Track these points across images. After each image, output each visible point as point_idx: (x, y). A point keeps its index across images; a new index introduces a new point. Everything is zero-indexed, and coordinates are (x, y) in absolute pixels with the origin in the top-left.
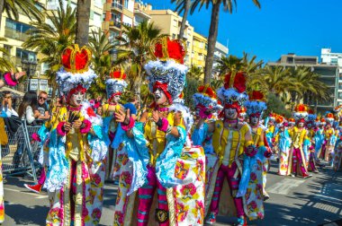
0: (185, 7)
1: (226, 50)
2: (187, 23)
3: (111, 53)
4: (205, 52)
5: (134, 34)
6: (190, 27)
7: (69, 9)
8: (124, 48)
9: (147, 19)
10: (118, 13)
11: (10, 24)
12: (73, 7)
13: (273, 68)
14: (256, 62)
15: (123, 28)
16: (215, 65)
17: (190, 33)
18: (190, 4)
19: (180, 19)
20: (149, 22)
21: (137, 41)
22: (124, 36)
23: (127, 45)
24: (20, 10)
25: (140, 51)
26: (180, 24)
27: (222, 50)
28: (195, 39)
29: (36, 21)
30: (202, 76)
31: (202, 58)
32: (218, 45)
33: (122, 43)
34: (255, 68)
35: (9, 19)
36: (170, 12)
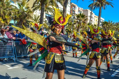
0: (92, 8)
1: (104, 19)
2: (93, 12)
3: (72, 22)
4: (98, 20)
5: (78, 16)
6: (93, 13)
7: (61, 10)
8: (76, 20)
9: (81, 12)
10: (74, 10)
11: (46, 15)
12: (62, 10)
13: (117, 24)
14: (112, 22)
15: (75, 15)
16: (100, 24)
17: (93, 15)
18: (93, 7)
19: (91, 11)
20: (82, 13)
21: (79, 18)
22: (75, 17)
23: (76, 19)
24: (49, 11)
25: (80, 21)
26: (91, 13)
27: (103, 19)
28: (95, 17)
29: (53, 14)
30: (97, 27)
31: (97, 22)
32: (101, 18)
33: (75, 19)
34: (112, 24)
35: (46, 14)
36: (88, 10)
